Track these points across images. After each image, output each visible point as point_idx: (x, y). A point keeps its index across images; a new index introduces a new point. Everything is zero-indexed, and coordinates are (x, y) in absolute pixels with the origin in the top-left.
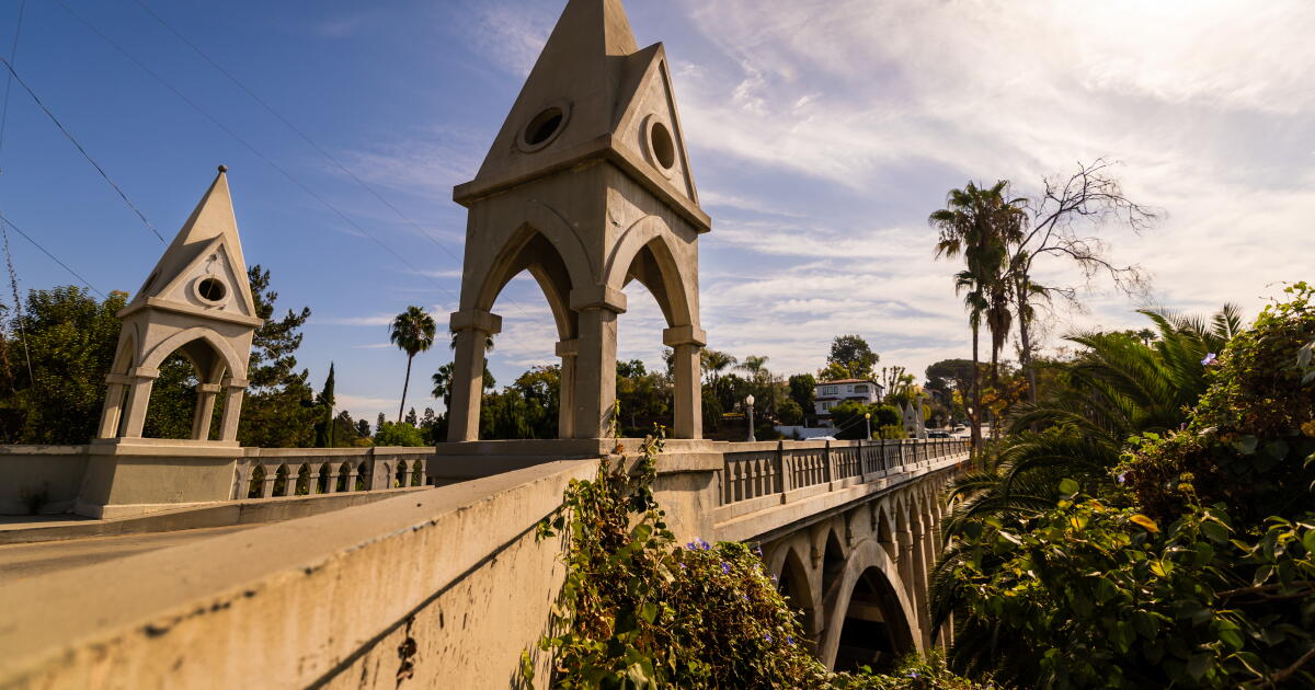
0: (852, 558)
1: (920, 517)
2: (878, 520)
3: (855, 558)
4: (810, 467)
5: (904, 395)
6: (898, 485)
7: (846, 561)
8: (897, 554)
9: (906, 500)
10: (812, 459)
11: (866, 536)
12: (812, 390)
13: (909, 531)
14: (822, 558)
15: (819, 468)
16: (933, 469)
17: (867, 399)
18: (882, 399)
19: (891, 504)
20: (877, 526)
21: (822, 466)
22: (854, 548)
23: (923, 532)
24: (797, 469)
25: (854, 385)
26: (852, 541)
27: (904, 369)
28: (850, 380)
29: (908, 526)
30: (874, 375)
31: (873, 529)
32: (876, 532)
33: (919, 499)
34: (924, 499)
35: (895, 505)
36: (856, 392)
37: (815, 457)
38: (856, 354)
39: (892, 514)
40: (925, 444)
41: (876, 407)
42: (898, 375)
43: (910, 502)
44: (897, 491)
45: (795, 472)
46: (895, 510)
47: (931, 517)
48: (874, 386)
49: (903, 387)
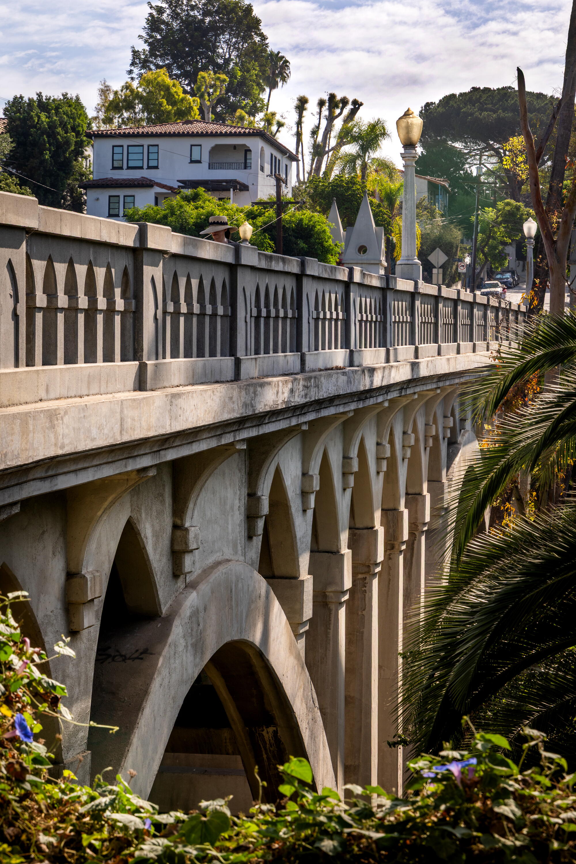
0: (186, 610)
1: (378, 515)
2: (265, 509)
3: (195, 614)
4: (83, 302)
5: (352, 181)
6: (331, 401)
7: (168, 621)
8: (308, 612)
9: (346, 458)
10: (91, 276)
11: (228, 553)
12: (79, 152)
13: (346, 551)
14: (99, 605)
15: (110, 311)
16: (424, 372)
17: (244, 188)
18: (287, 193)
19: (305, 461)
20: (260, 524)
21: (120, 304)
22: (192, 586)
23: (380, 557)
24: (41, 300)
25: (208, 144)
26: (188, 561)
27: (357, 105)
28: (198, 127)
29: (344, 537)
30: (269, 121)
31: (250, 538)
32: (258, 541)
33: (379, 459)
34: (392, 462)
35: (315, 470)
36: (211, 166)
37: (100, 273)
38: (222, 49)
39: (304, 494)
40: (413, 295)
41: (271, 212)
42: (338, 124)
43: (355, 467)
44: (326, 421)
45: (31, 309)
46: (316, 485)
47: (406, 513)
48: (268, 150)
49: (352, 160)
